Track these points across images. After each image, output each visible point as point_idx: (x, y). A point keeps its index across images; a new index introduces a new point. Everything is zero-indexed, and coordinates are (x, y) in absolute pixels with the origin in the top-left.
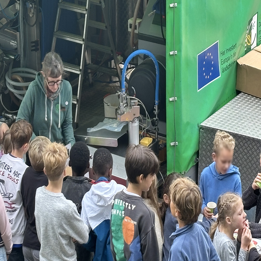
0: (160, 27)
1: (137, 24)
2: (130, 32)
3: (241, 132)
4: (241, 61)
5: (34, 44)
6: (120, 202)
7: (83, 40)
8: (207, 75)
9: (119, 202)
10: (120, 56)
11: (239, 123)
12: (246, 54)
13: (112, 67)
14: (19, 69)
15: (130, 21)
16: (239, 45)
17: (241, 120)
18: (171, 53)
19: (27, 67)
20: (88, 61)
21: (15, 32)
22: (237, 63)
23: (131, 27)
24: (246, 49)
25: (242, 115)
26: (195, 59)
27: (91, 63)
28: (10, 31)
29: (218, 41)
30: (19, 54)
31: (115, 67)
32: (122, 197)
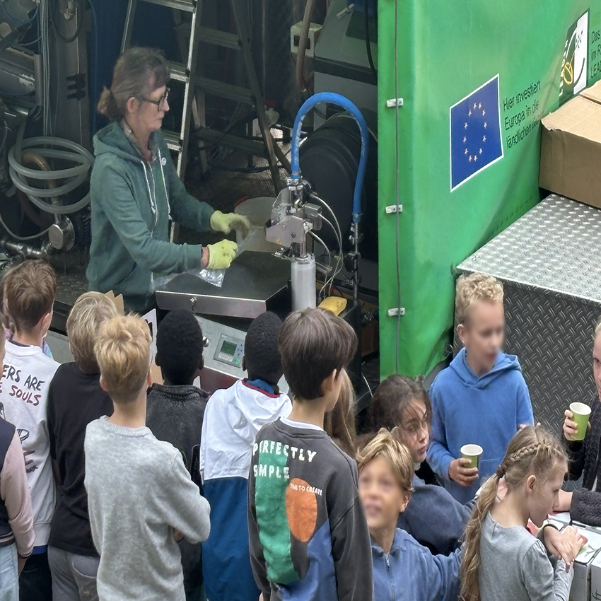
0: (364, 43)
1: (311, 36)
2: (296, 55)
3: (551, 285)
4: (551, 123)
5: (74, 83)
6: (275, 446)
7: (187, 73)
8: (473, 153)
9: (272, 448)
10: (271, 110)
11: (547, 265)
12: (561, 105)
13: (254, 135)
14: (40, 140)
15: (296, 30)
16: (546, 85)
17: (552, 256)
18: (390, 103)
19: (58, 135)
20: (199, 122)
21: (31, 55)
22: (542, 126)
23: (297, 43)
24: (561, 94)
25: (553, 245)
26: (445, 116)
27: (204, 126)
28: (19, 53)
29: (498, 75)
30: (40, 104)
31: (261, 136)
32: (280, 435)
